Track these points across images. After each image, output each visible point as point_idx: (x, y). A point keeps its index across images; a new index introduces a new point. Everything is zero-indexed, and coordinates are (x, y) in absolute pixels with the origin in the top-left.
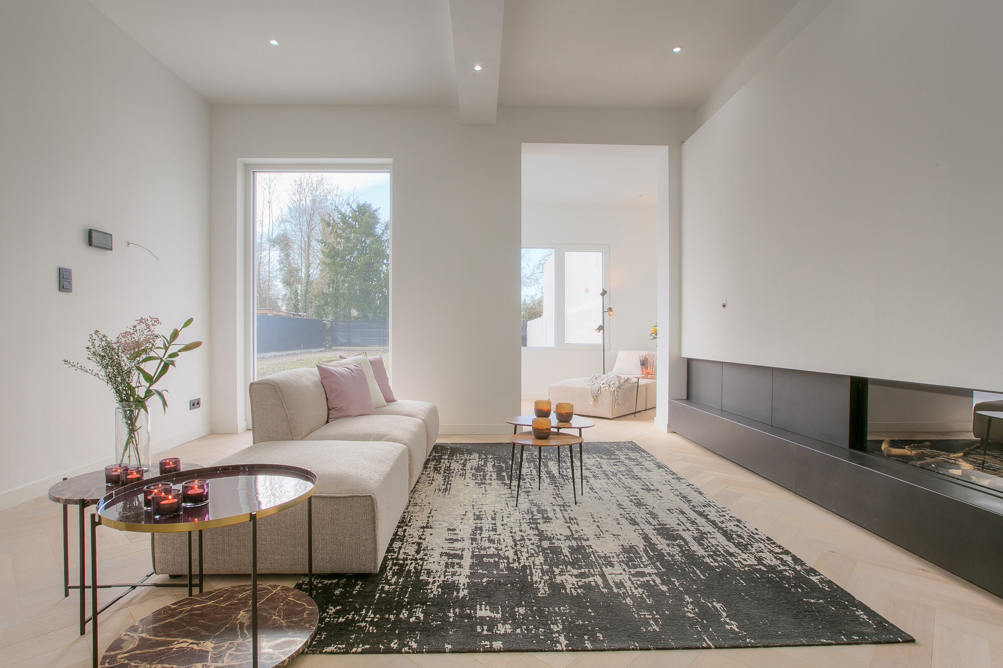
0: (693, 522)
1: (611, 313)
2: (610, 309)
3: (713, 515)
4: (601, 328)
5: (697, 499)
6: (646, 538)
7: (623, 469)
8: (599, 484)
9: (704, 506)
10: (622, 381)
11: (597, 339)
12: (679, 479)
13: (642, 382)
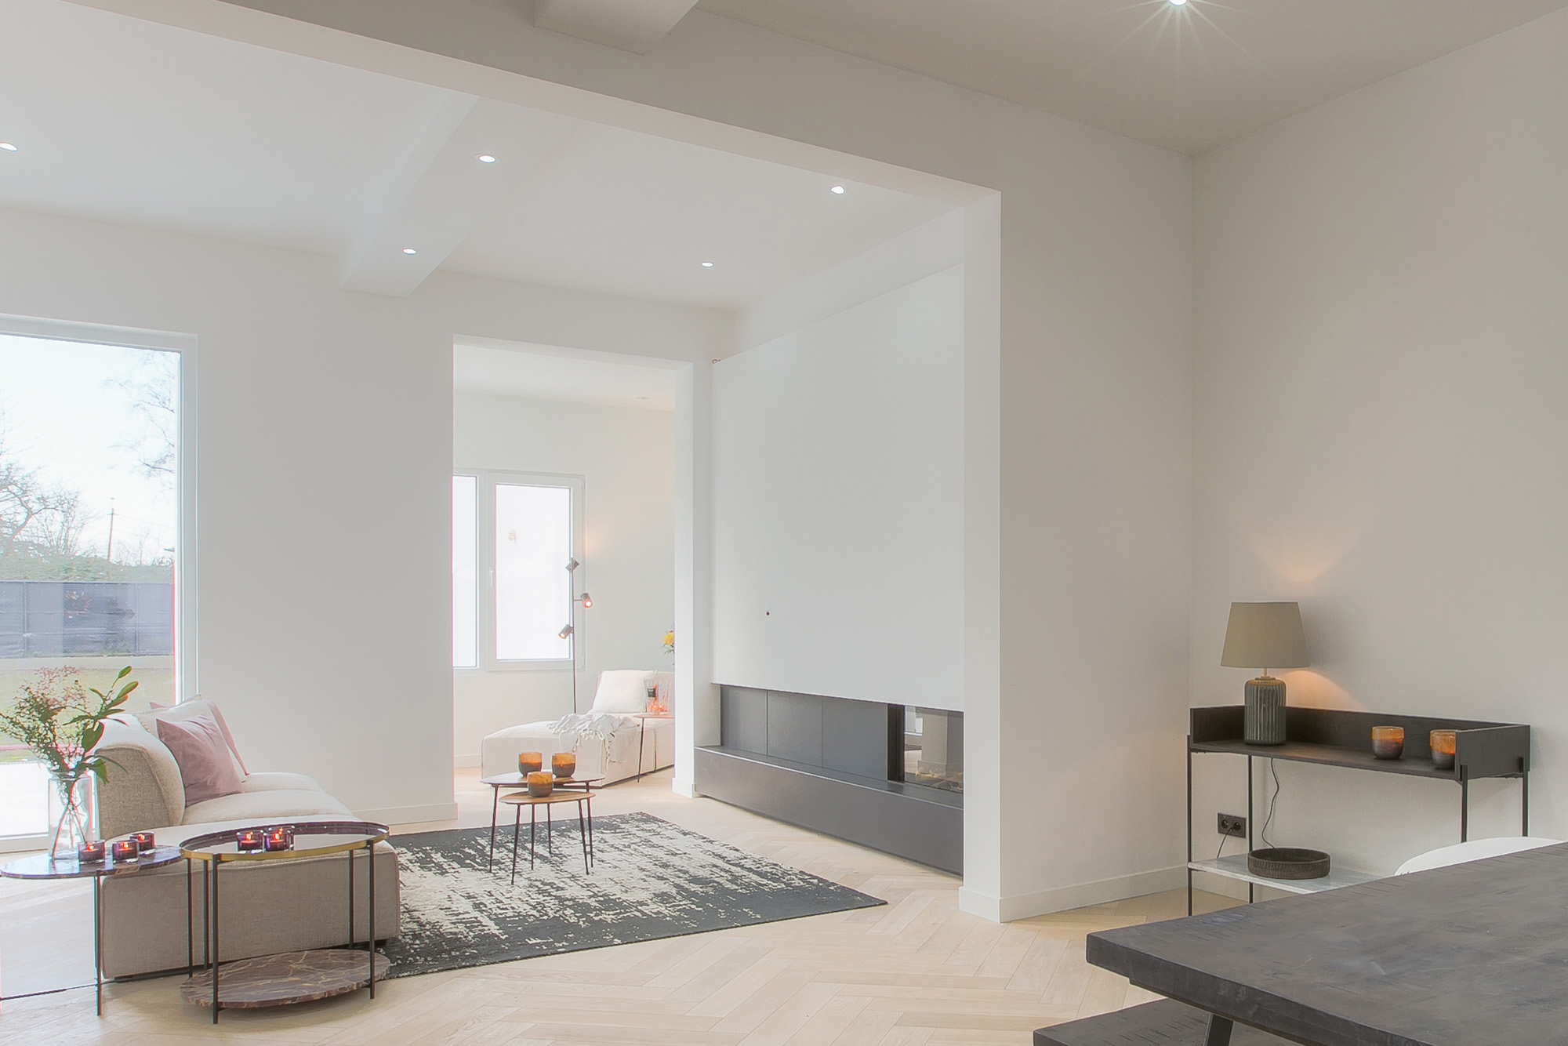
0: (727, 871)
1: (588, 604)
2: (586, 596)
3: (748, 864)
4: (569, 630)
5: (732, 855)
6: (677, 886)
7: (638, 840)
8: (611, 856)
9: (741, 859)
10: (616, 725)
11: (561, 650)
12: (711, 842)
13: (650, 723)
